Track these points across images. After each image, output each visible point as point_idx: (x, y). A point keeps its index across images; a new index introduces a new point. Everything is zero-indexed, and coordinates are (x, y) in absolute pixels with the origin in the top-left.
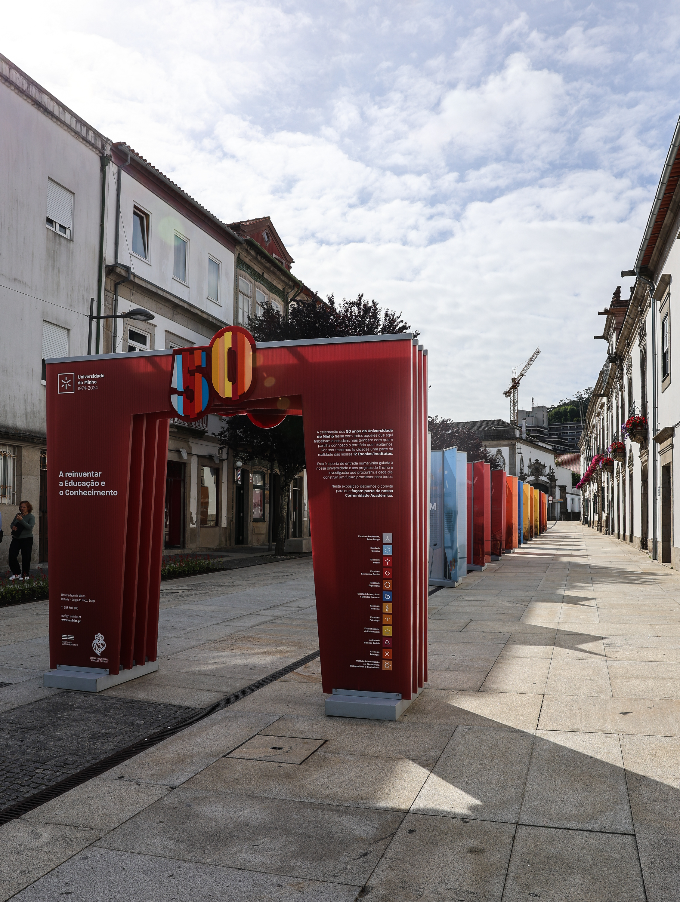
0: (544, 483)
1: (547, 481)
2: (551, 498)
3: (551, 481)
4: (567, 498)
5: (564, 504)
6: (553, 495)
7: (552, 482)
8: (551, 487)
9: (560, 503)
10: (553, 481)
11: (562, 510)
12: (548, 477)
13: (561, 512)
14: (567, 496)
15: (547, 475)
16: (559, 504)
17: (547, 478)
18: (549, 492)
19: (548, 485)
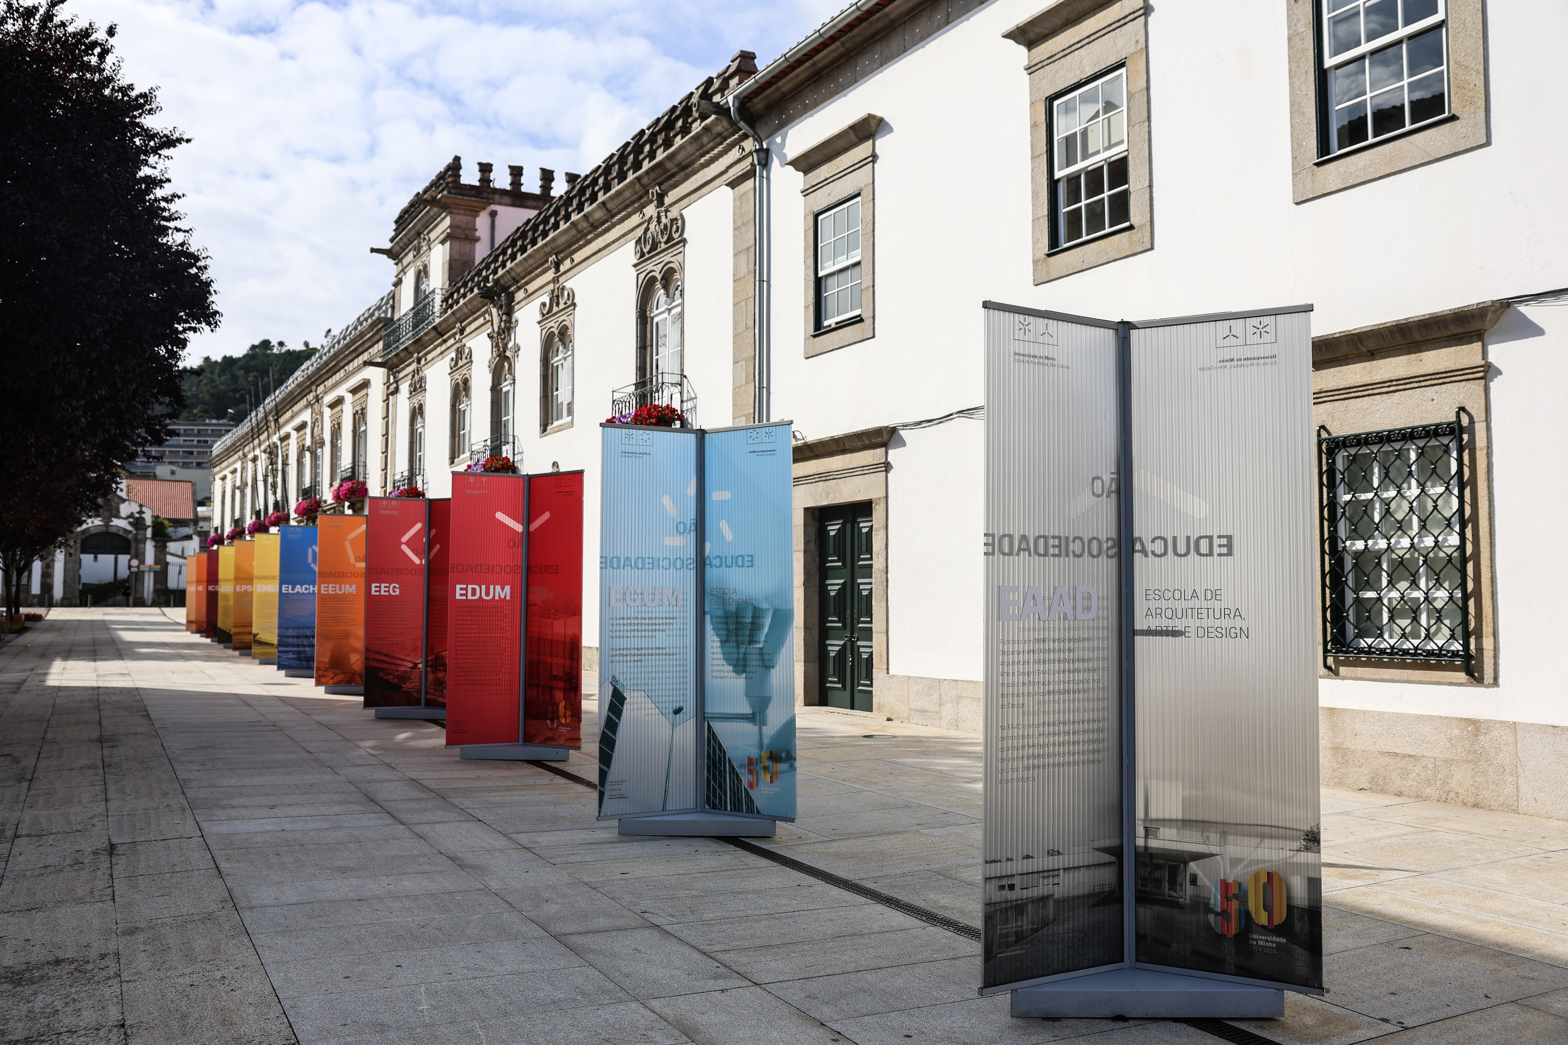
0: (121, 533)
1: (129, 528)
2: (135, 563)
3: (137, 529)
4: (168, 563)
5: (161, 575)
6: (140, 556)
7: (140, 532)
8: (137, 541)
9: (155, 572)
10: (142, 529)
11: (158, 586)
12: (131, 520)
13: (156, 591)
14: (169, 559)
15: (128, 517)
16: (152, 574)
17: (130, 523)
18: (132, 551)
19: (130, 536)
